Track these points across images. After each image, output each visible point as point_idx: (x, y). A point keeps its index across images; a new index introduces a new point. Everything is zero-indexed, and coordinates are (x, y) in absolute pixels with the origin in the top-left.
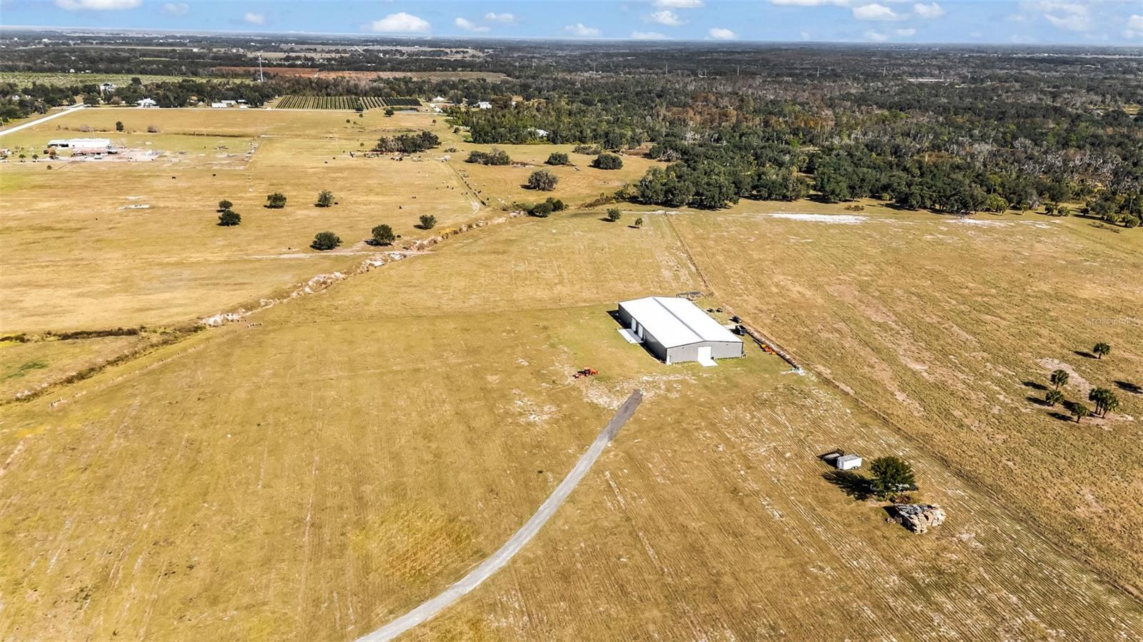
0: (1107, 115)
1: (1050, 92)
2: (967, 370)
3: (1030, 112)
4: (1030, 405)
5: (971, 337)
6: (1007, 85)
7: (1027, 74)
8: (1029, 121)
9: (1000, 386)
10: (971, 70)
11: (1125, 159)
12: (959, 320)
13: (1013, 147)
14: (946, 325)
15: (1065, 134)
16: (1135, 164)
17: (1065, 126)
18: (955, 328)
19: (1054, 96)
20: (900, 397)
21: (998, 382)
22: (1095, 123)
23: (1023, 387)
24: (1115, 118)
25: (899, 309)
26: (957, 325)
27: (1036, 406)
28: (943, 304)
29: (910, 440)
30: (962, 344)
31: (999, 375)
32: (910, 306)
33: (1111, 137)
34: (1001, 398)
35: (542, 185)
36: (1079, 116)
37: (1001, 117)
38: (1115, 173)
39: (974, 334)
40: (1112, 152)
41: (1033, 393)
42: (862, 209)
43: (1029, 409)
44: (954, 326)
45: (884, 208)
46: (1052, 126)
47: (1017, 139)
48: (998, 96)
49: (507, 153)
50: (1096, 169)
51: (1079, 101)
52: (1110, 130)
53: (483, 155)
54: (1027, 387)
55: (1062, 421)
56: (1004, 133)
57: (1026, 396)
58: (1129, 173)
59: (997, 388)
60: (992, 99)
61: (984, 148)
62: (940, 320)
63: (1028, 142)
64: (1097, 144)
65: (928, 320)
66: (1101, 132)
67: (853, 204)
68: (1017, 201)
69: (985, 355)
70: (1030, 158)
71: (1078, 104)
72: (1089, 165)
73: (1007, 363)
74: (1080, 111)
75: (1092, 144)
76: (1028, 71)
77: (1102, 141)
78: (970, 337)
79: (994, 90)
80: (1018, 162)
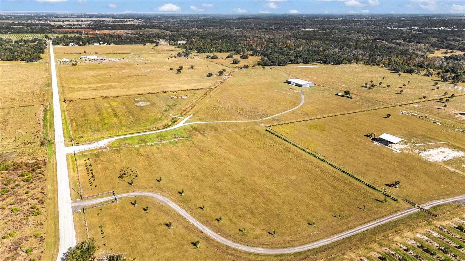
0: (365, 40)
1: (348, 33)
3: (344, 40)
6: (334, 31)
7: (338, 27)
8: (345, 42)
10: (321, 26)
11: (371, 52)
13: (343, 50)
14: (345, 81)
15: (355, 46)
16: (374, 53)
17: (355, 43)
19: (349, 34)
22: (362, 42)
24: (367, 41)
31: (356, 86)
33: (367, 46)
34: (358, 88)
36: (358, 41)
37: (337, 41)
38: (369, 55)
40: (368, 50)
42: (316, 65)
46: (351, 44)
47: (344, 47)
48: (333, 35)
50: (365, 54)
51: (356, 36)
52: (366, 44)
56: (340, 46)
57: (361, 87)
58: (372, 55)
60: (332, 36)
61: (337, 50)
63: (347, 48)
64: (364, 48)
66: (364, 45)
67: (314, 64)
68: (350, 62)
69: (353, 84)
70: (349, 52)
71: (356, 37)
72: (363, 53)
73: (357, 84)
74: (357, 39)
75: (363, 48)
76: (338, 26)
77: (365, 47)
79: (331, 32)
80: (346, 53)
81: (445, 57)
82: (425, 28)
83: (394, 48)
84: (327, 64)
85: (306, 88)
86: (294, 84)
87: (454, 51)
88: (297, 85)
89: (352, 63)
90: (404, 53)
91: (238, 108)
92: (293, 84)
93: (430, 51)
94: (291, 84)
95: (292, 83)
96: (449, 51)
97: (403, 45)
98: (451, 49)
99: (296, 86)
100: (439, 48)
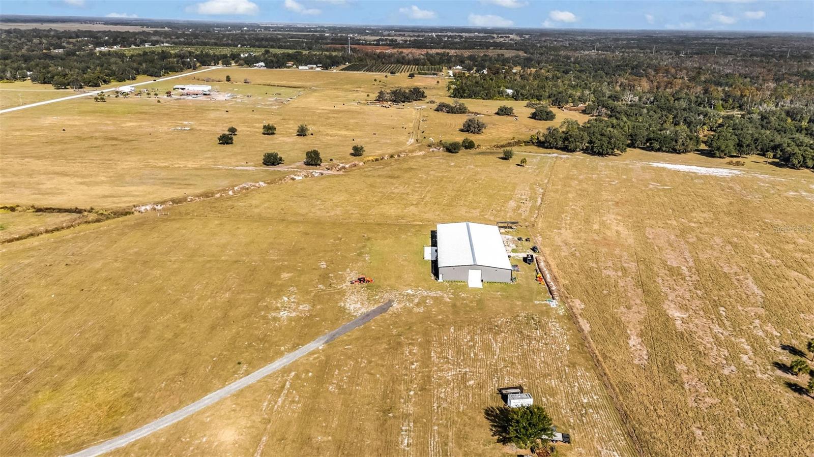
2: (727, 323)
4: (772, 370)
5: (760, 292)
9: (752, 346)
12: (760, 273)
14: (741, 277)
18: (750, 281)
20: (634, 341)
21: (754, 341)
23: (779, 350)
25: (702, 257)
26: (755, 278)
27: (779, 373)
28: (753, 256)
29: (607, 387)
30: (744, 297)
31: (761, 333)
32: (719, 255)
34: (745, 358)
35: (472, 129)
39: (765, 288)
41: (785, 358)
42: (743, 165)
43: (766, 375)
44: (751, 278)
45: (768, 165)
49: (466, 105)
53: (447, 106)
54: (782, 351)
55: (796, 395)
57: (775, 360)
59: (748, 348)
62: (739, 271)
65: (726, 270)
67: (735, 160)
69: (762, 311)
73: (778, 324)
78: (758, 291)
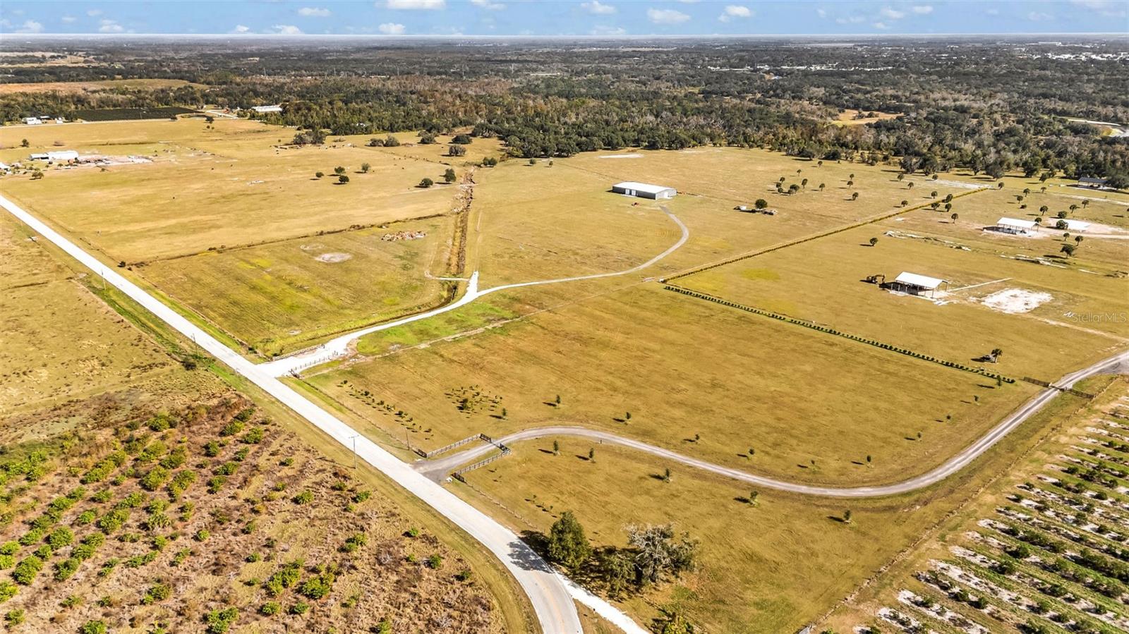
1: (639, 82)
81: (869, 125)
82: (784, 67)
83: (761, 110)
84: (657, 149)
85: (662, 200)
86: (634, 193)
87: (875, 113)
88: (641, 195)
89: (705, 145)
90: (787, 119)
91: (567, 251)
92: (630, 194)
93: (830, 115)
94: (624, 193)
95: (627, 192)
96: (866, 113)
97: (773, 104)
98: (866, 109)
99: (639, 196)
100: (842, 108)
